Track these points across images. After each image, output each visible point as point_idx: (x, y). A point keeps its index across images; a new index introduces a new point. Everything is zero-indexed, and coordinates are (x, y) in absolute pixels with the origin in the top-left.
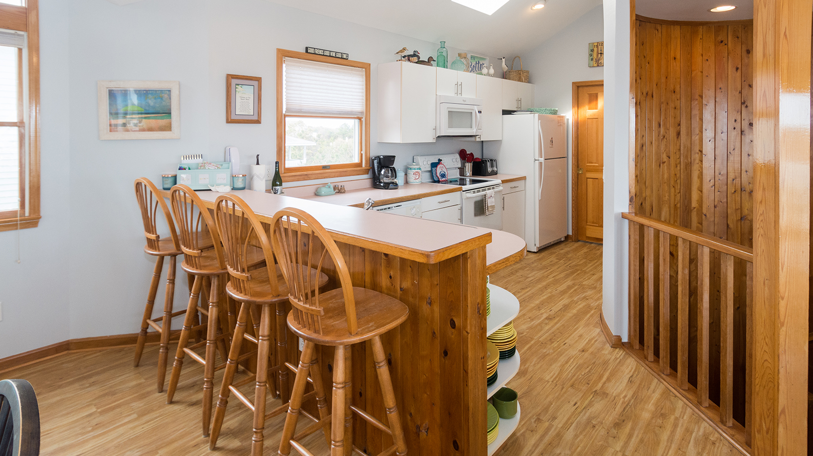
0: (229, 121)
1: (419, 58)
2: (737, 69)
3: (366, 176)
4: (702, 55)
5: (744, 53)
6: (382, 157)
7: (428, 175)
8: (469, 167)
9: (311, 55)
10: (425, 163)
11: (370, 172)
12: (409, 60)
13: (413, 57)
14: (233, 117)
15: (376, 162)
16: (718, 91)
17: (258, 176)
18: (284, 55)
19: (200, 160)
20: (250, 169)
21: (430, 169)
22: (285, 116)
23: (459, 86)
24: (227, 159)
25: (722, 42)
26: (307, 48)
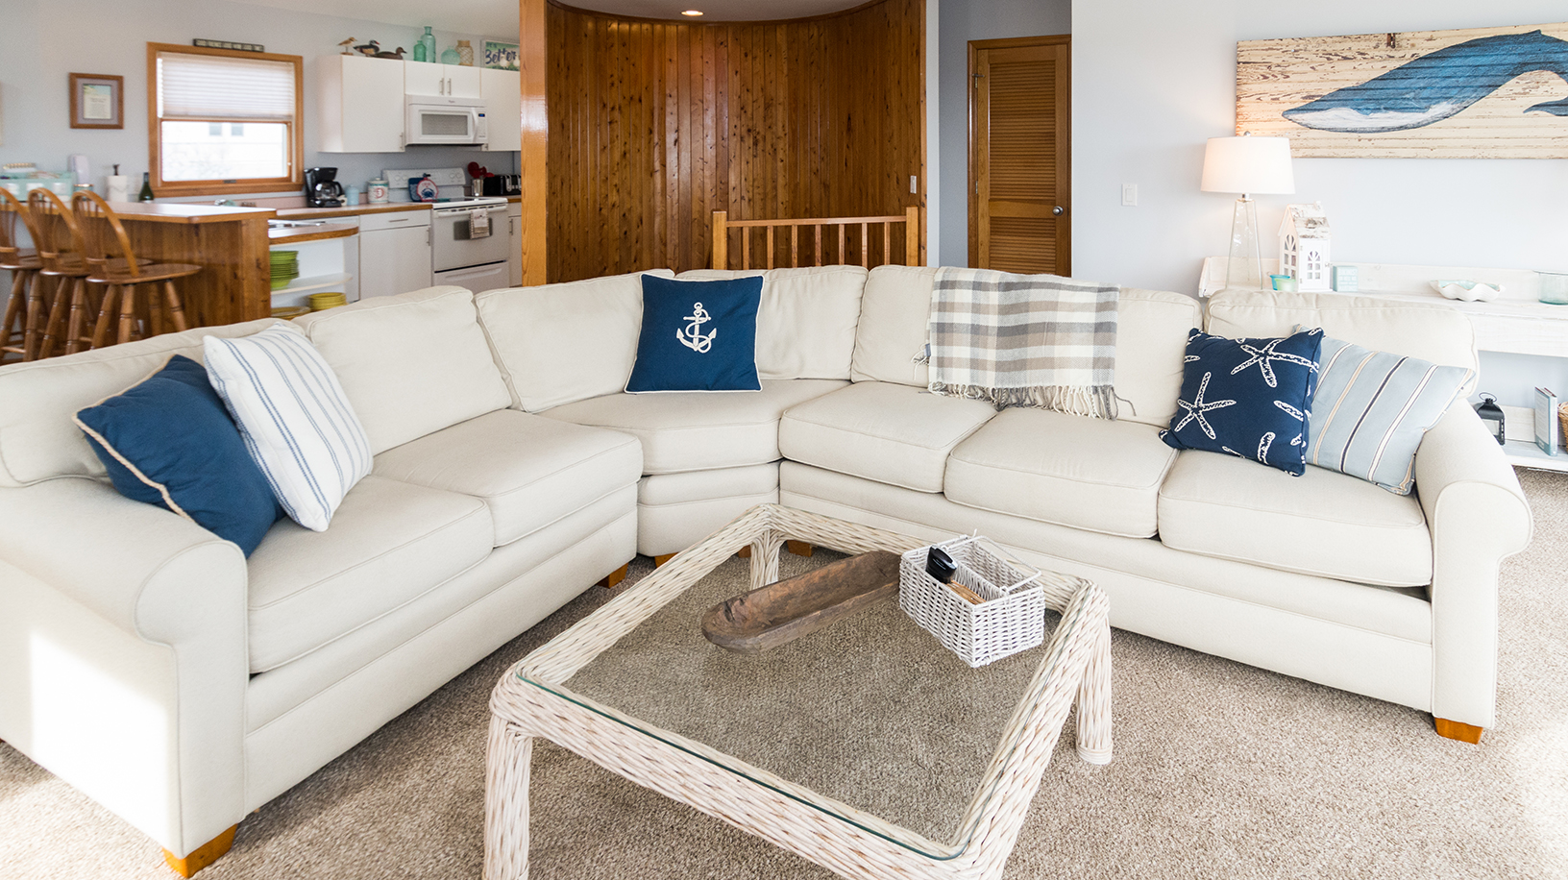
0: (74, 125)
1: (377, 49)
2: (737, 72)
3: (297, 193)
4: (702, 57)
5: (743, 55)
6: (317, 169)
7: (404, 193)
8: (479, 183)
9: (202, 48)
10: (399, 179)
11: (304, 189)
12: (362, 51)
13: (371, 49)
14: (81, 121)
15: (308, 175)
16: (719, 95)
17: (115, 188)
18: (156, 49)
19: (32, 170)
20: (105, 180)
21: (406, 186)
22: (162, 120)
23: (445, 85)
24: (71, 167)
25: (722, 43)
26: (195, 41)
